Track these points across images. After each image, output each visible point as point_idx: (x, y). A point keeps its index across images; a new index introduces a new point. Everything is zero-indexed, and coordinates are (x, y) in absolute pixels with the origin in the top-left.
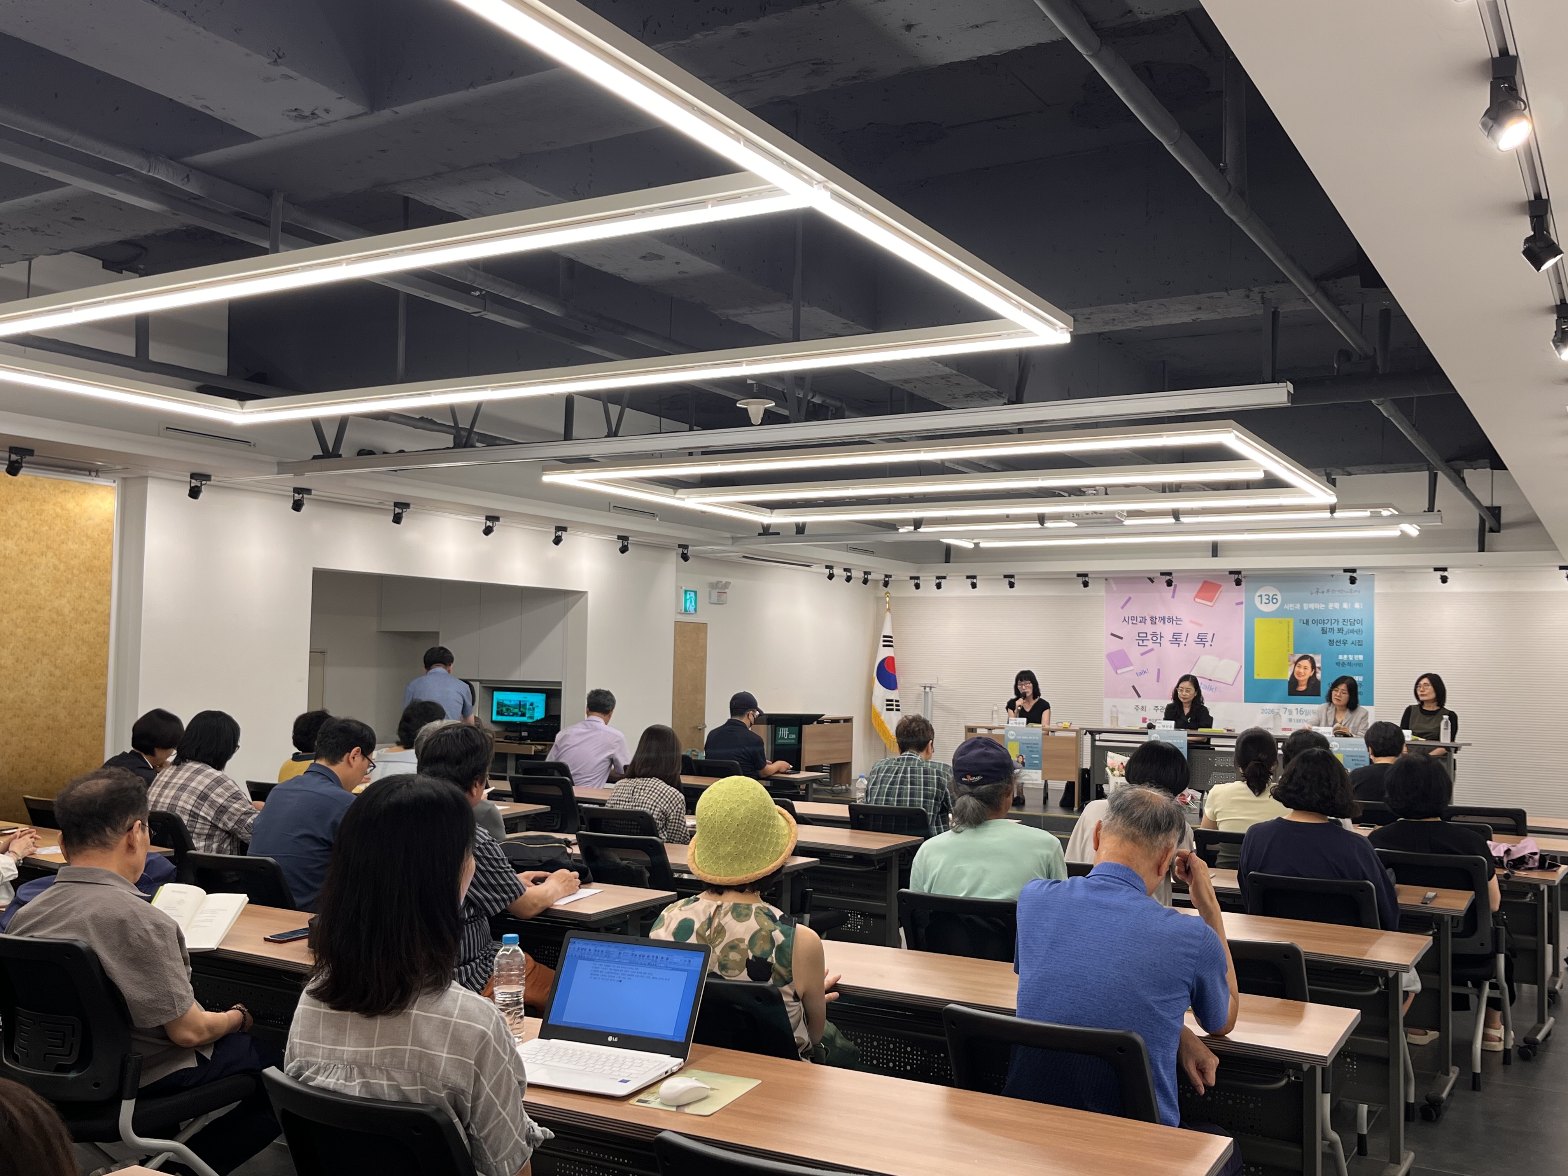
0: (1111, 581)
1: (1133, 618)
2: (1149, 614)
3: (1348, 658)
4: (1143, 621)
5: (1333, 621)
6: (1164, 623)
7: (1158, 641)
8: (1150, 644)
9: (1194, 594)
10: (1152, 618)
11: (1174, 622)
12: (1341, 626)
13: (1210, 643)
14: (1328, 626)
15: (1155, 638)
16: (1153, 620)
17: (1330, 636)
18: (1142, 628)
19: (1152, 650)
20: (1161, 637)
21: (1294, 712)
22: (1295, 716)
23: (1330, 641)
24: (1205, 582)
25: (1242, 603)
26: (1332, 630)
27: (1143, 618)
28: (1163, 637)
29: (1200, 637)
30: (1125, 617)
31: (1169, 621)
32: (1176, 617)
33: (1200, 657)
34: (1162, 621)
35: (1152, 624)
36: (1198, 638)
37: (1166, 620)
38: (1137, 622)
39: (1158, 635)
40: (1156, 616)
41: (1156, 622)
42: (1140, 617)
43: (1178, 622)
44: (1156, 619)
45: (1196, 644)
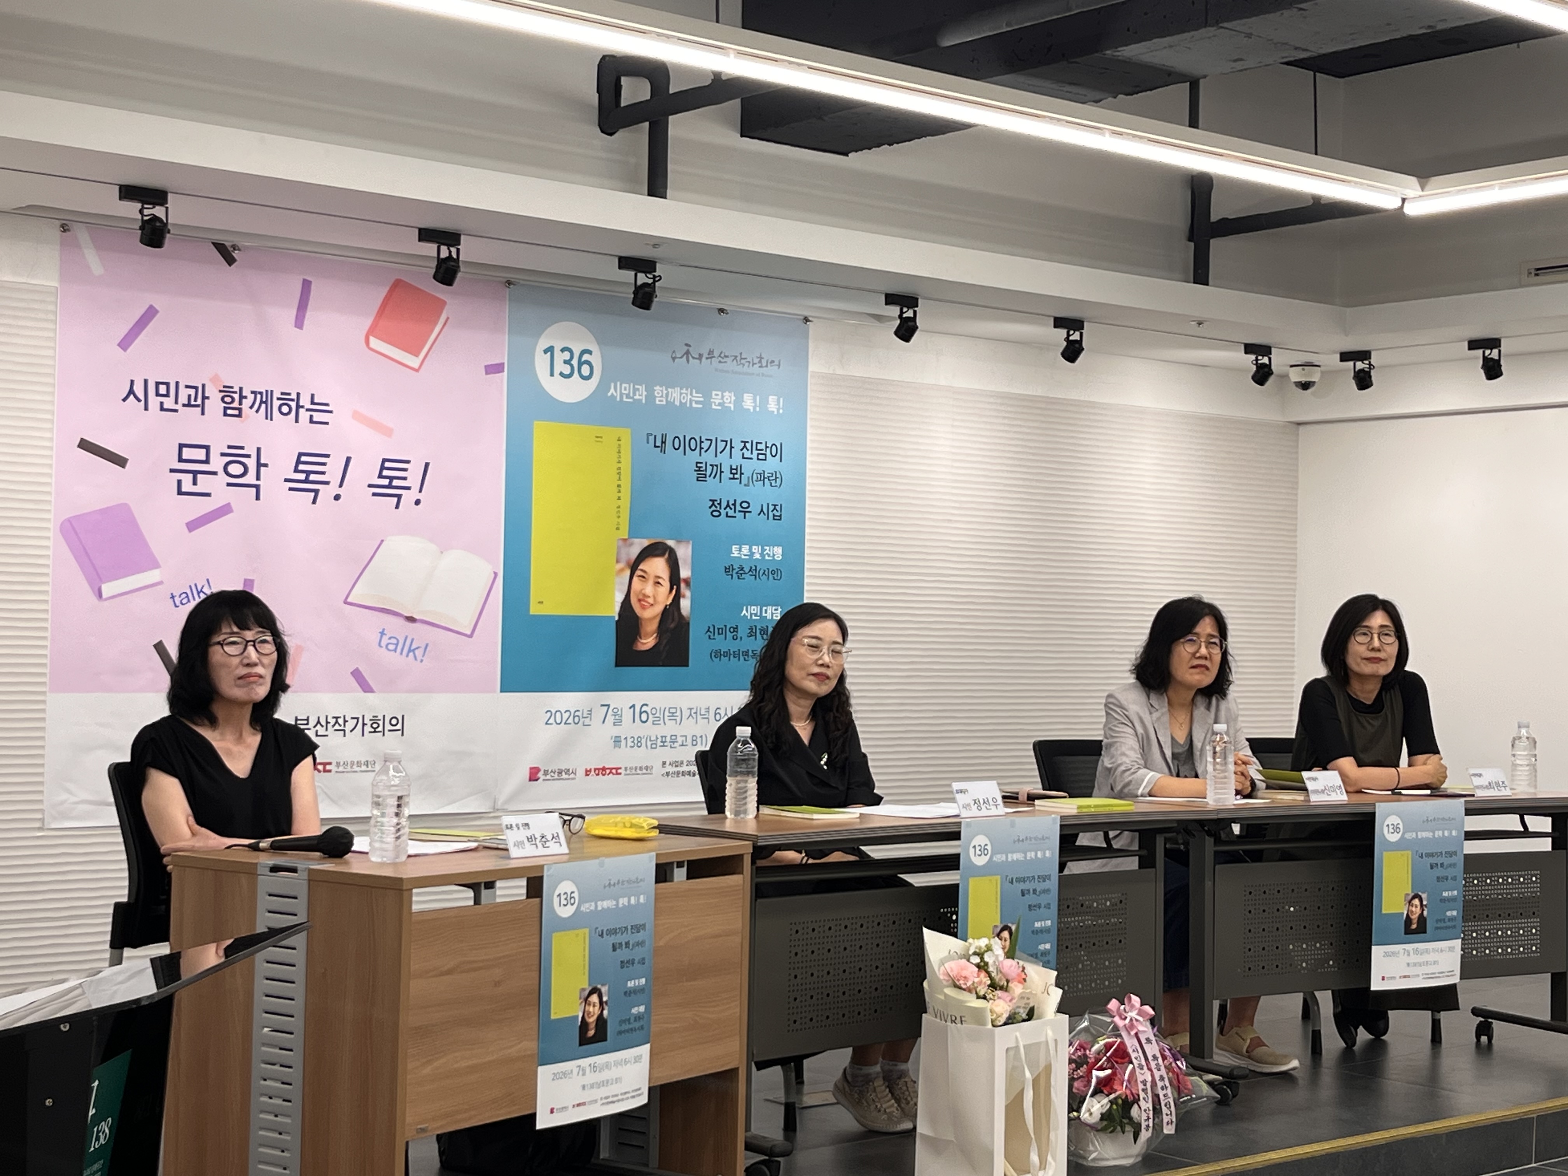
1: (163, 388)
2: (215, 379)
3: (752, 554)
4: (198, 399)
5: (721, 446)
6: (269, 416)
7: (250, 478)
8: (218, 488)
9: (368, 322)
10: (226, 392)
11: (304, 415)
12: (737, 460)
13: (413, 493)
14: (708, 458)
15: (236, 469)
16: (232, 403)
17: (714, 488)
18: (192, 426)
19: (225, 510)
20: (259, 465)
21: (627, 715)
22: (629, 728)
23: (713, 501)
24: (398, 285)
25: (498, 368)
26: (718, 469)
27: (196, 388)
28: (266, 465)
29: (385, 473)
30: (132, 382)
31: (285, 409)
32: (313, 396)
33: (382, 541)
34: (263, 406)
35: (225, 414)
36: (380, 476)
37: (276, 403)
38: (176, 402)
39: (248, 456)
40: (241, 389)
41: (240, 410)
42: (187, 387)
43: (317, 417)
44: (242, 397)
45: (374, 494)
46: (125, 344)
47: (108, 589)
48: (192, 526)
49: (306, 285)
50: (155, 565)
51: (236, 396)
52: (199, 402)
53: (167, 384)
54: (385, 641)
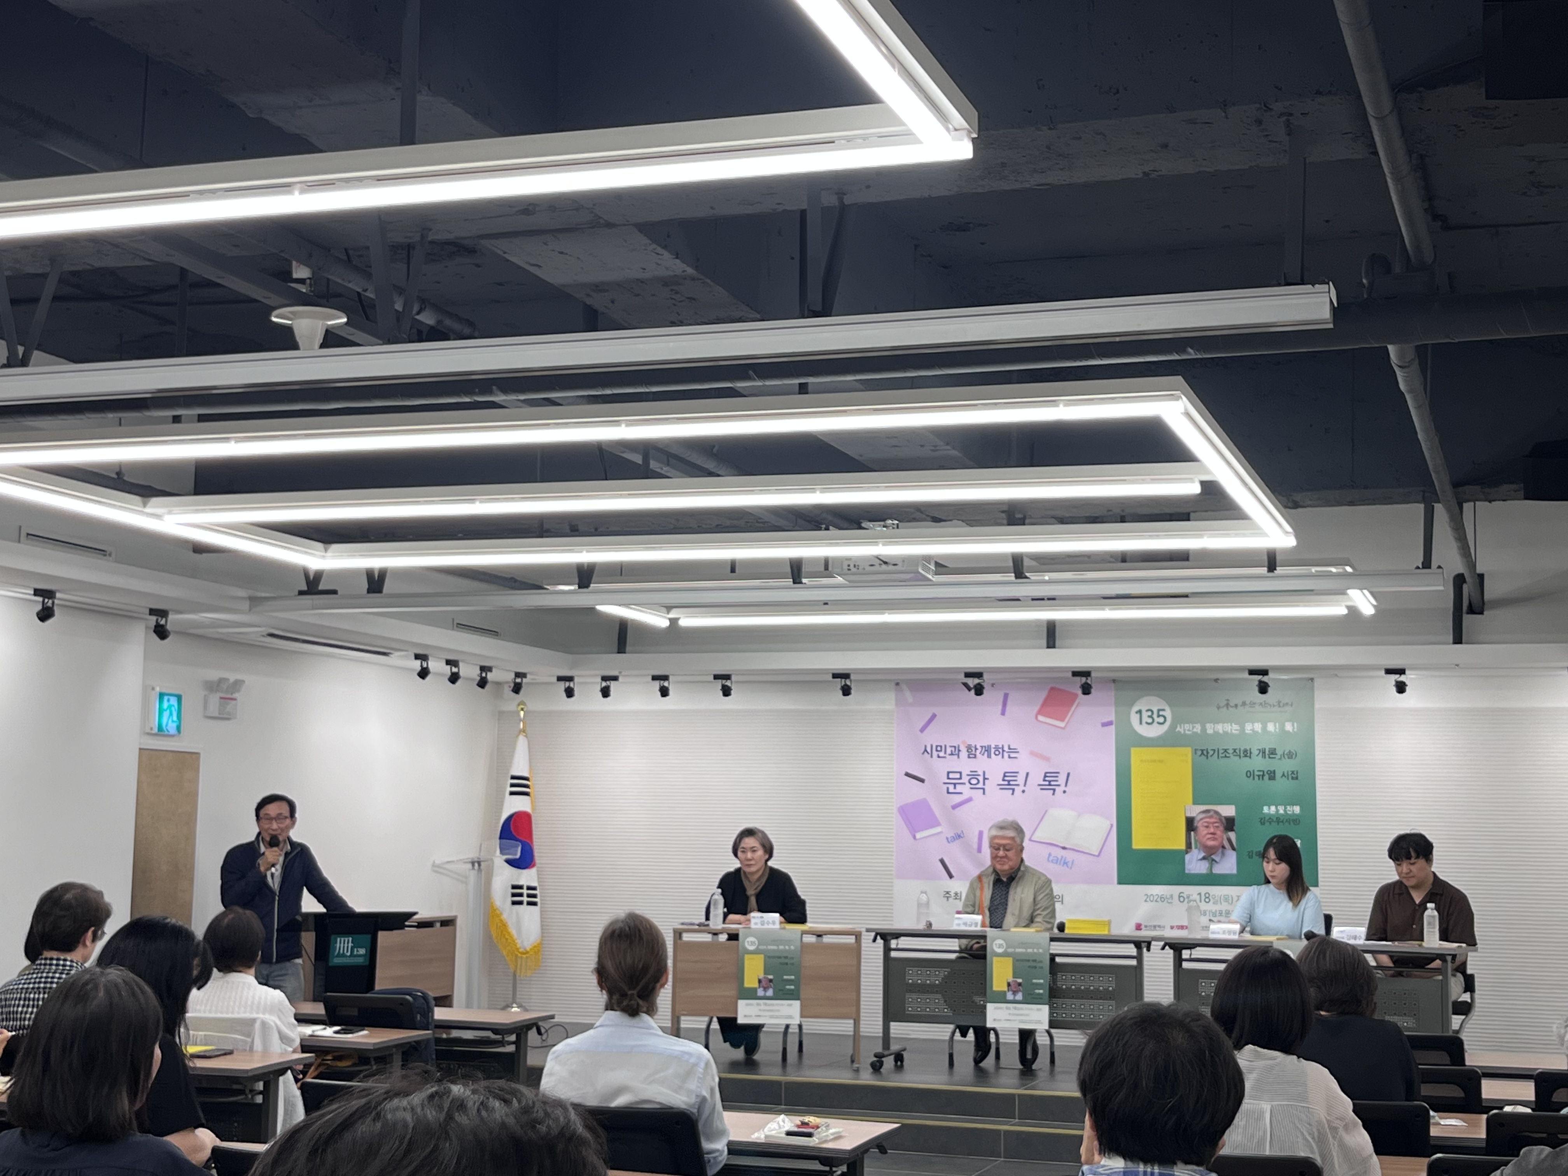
0: (904, 686)
1: (939, 748)
2: (964, 742)
4: (956, 752)
6: (989, 756)
7: (980, 785)
8: (965, 790)
10: (969, 748)
11: (1006, 755)
13: (1063, 788)
15: (974, 781)
16: (972, 752)
18: (952, 763)
19: (969, 800)
20: (985, 779)
24: (1053, 689)
25: (1109, 724)
27: (955, 747)
28: (987, 779)
29: (1047, 779)
30: (926, 746)
31: (997, 753)
32: (1009, 746)
33: (1046, 811)
34: (986, 753)
35: (969, 757)
36: (1044, 780)
37: (993, 750)
38: (945, 753)
39: (979, 775)
40: (976, 746)
41: (975, 755)
42: (951, 746)
43: (1012, 755)
44: (976, 749)
45: (1042, 789)
46: (922, 730)
47: (918, 836)
48: (954, 807)
49: (1006, 696)
50: (938, 824)
51: (974, 749)
52: (957, 752)
53: (941, 747)
54: (1051, 858)
